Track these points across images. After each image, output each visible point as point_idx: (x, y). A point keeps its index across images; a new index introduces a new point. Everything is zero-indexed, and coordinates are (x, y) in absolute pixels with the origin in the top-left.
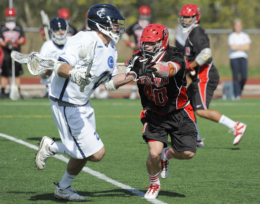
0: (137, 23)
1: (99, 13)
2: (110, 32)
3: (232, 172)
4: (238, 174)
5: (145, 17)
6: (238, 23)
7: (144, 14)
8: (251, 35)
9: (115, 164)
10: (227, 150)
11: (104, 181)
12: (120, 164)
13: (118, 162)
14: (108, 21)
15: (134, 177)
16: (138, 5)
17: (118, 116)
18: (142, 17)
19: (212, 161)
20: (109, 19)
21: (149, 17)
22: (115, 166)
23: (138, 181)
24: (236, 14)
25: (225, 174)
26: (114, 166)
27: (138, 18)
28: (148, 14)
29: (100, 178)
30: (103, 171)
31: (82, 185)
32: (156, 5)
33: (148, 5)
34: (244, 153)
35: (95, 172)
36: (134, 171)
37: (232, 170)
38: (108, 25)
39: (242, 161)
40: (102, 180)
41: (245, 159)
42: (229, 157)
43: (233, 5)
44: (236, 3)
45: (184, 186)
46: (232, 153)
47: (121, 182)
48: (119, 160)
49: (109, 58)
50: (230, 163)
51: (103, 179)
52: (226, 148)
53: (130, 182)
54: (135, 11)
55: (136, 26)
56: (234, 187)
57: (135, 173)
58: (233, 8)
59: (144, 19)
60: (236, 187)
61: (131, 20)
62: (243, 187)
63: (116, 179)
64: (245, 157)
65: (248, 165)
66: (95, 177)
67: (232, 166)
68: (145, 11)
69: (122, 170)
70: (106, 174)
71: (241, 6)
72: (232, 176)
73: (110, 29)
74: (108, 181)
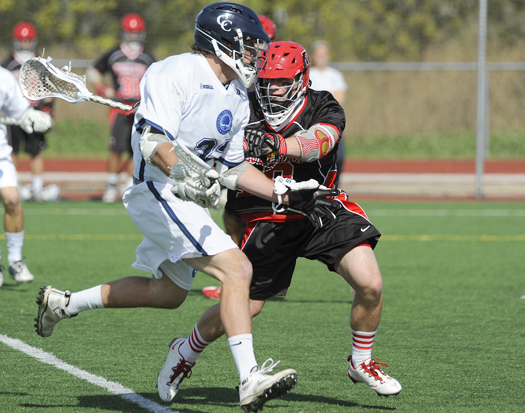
0: (118, 48)
1: (221, 20)
2: (239, 62)
3: (309, 350)
4: (320, 353)
5: (134, 36)
6: (322, 50)
7: (131, 30)
8: (347, 74)
9: (74, 333)
10: (299, 304)
11: (52, 368)
12: (83, 332)
13: (81, 328)
14: (236, 39)
15: (112, 359)
16: (120, 13)
17: (80, 237)
18: (127, 36)
19: (269, 328)
20: (240, 35)
21: (143, 36)
22: (74, 336)
23: (120, 367)
24: (317, 32)
25: (295, 353)
26: (71, 337)
27: (120, 38)
28: (139, 30)
29: (44, 361)
30: (50, 346)
31: (7, 376)
32: (156, 13)
33: (139, 12)
34: (333, 310)
35: (34, 348)
36: (113, 347)
37: (310, 344)
38: (236, 46)
39: (329, 326)
40: (47, 365)
41: (335, 323)
42: (303, 319)
43: (310, 14)
44: (316, 8)
45: (213, 378)
46: (309, 310)
47: (87, 370)
48: (82, 325)
49: (221, 114)
50: (304, 330)
51: (50, 363)
52: (296, 302)
53: (103, 369)
54: (113, 25)
55: (116, 55)
56: (313, 379)
57: (115, 350)
58: (311, 20)
59: (132, 41)
60: (318, 379)
61: (107, 43)
62: (331, 379)
63: (75, 363)
64: (336, 317)
65: (340, 335)
66: (34, 359)
67: (310, 337)
68: (133, 23)
69: (87, 344)
70: (55, 354)
71: (327, 14)
72: (308, 357)
73: (239, 56)
74: (60, 367)
